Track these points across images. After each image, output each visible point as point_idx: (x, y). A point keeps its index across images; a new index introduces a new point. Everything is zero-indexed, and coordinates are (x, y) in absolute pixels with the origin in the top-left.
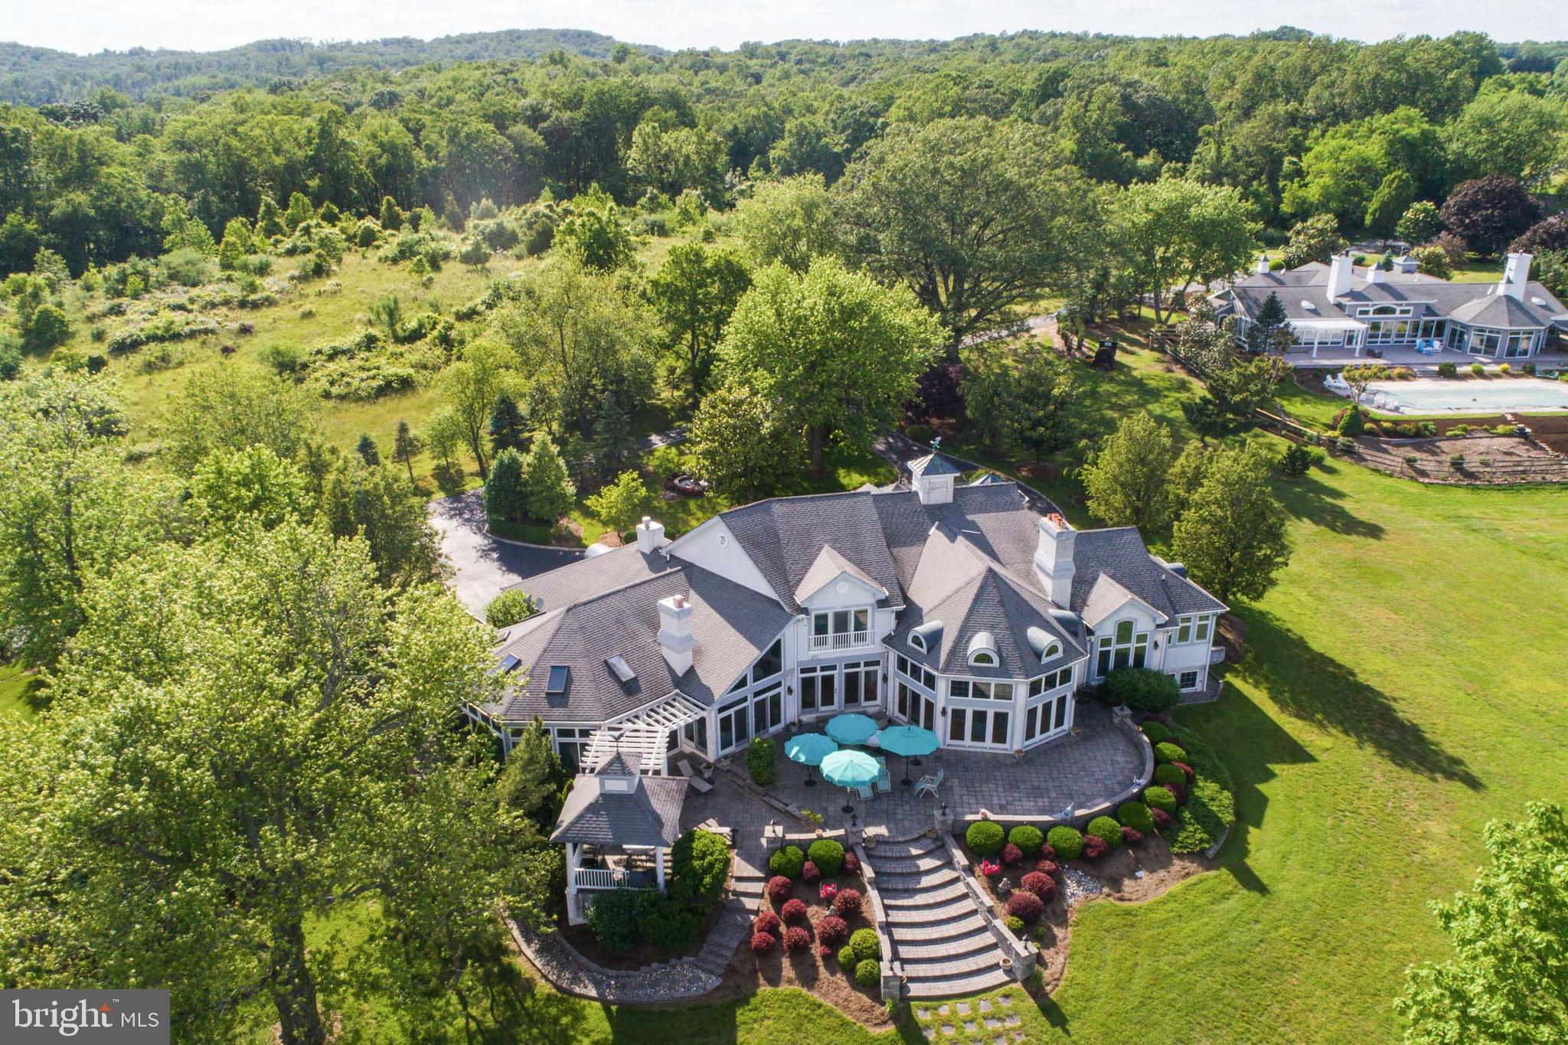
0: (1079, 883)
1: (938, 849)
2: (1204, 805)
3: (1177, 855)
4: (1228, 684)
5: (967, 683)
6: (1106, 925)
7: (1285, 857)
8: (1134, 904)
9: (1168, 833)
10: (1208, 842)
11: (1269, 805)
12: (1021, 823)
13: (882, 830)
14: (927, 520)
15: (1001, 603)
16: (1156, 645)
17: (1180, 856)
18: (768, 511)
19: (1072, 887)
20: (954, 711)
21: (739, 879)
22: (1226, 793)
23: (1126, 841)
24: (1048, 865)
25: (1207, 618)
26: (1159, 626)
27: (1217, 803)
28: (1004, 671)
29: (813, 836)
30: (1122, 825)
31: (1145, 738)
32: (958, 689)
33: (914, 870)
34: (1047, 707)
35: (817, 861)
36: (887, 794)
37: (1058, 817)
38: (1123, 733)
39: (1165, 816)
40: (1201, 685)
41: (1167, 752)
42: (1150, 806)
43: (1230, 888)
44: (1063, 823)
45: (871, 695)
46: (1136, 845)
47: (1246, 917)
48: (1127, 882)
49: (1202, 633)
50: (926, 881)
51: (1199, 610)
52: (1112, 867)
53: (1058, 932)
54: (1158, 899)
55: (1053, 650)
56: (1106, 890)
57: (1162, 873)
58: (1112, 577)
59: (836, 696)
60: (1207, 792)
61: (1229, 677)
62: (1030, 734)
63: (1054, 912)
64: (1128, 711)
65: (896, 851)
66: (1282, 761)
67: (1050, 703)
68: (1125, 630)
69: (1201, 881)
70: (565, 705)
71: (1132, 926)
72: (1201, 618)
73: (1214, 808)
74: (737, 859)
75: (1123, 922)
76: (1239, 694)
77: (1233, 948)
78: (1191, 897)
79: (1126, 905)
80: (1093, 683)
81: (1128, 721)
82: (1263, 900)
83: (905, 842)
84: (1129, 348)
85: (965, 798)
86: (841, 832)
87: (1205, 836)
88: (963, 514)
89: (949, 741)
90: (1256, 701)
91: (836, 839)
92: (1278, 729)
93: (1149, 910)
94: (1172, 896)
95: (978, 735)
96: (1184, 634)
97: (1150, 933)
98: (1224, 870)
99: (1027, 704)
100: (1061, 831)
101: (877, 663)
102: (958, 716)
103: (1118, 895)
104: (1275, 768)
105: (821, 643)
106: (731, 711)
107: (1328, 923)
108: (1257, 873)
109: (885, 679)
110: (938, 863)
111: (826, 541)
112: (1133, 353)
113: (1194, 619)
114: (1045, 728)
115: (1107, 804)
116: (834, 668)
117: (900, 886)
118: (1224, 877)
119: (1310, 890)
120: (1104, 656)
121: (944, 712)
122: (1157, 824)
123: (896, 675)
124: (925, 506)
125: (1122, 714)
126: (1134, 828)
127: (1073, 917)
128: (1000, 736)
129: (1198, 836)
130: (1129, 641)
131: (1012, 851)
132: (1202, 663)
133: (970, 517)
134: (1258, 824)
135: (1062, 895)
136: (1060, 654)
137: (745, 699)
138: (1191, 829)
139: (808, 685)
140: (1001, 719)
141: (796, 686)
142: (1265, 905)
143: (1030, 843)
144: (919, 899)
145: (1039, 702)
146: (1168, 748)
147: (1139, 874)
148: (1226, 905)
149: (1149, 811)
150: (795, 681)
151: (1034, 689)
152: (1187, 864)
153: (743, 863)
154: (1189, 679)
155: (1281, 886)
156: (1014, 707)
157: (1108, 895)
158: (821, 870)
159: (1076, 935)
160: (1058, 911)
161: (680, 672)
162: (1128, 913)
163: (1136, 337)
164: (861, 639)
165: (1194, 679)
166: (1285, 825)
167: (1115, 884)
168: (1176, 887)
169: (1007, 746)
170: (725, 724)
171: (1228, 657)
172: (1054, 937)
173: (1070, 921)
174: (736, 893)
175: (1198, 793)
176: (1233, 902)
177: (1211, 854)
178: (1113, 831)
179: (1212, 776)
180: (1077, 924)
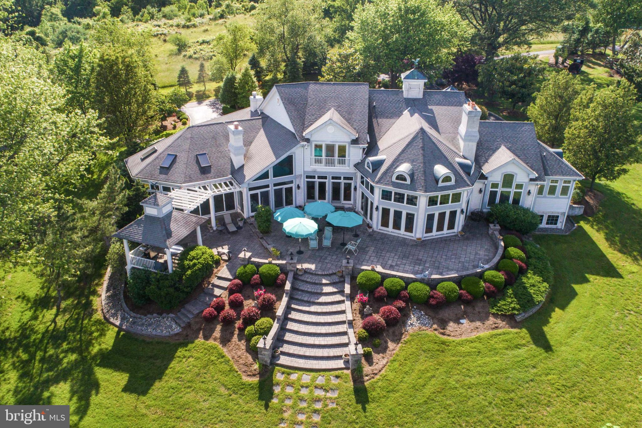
0: (418, 319)
1: (339, 283)
2: (525, 288)
3: (493, 314)
4: (580, 227)
5: (391, 192)
6: (425, 347)
7: (573, 331)
8: (451, 339)
9: (492, 299)
10: (518, 310)
11: (577, 298)
12: (394, 276)
13: (312, 267)
14: (404, 105)
15: (423, 148)
16: (529, 193)
17: (495, 316)
18: (306, 89)
19: (413, 319)
20: (383, 209)
21: (220, 278)
22: (545, 284)
23: (460, 299)
24: (401, 304)
25: (569, 182)
26: (531, 180)
27: (536, 288)
28: (412, 187)
29: (267, 261)
30: (461, 289)
31: (502, 244)
32: (386, 195)
33: (319, 291)
34: (442, 215)
35: (262, 276)
36: (328, 248)
37: (419, 276)
38: (492, 239)
39: (492, 288)
40: (561, 224)
41: (512, 253)
42: (485, 281)
43: (524, 342)
44: (422, 281)
45: (347, 197)
46: (467, 303)
47: (527, 363)
48: (451, 324)
49: (565, 191)
50: (323, 299)
51: (563, 175)
52: (445, 313)
53: (391, 345)
54: (469, 338)
55: (447, 179)
56: (435, 326)
57: (478, 324)
58: (509, 149)
59: (327, 194)
60: (531, 281)
61: (582, 223)
62: (429, 229)
63: (394, 332)
64: (498, 227)
65: (315, 279)
66: (598, 274)
67: (445, 213)
68: (508, 179)
69: (504, 334)
70: (167, 174)
71: (443, 351)
72: (565, 182)
73: (532, 291)
74: (225, 267)
75: (437, 348)
76: (585, 233)
77: (510, 380)
78: (493, 342)
79: (445, 338)
80: (485, 210)
81: (497, 233)
82: (545, 355)
83: (322, 275)
84: (592, 66)
85: (372, 258)
86: (284, 262)
87: (518, 306)
88: (426, 105)
89: (380, 227)
90: (594, 239)
91: (278, 265)
92: (603, 256)
93: (460, 344)
94: (479, 338)
95: (397, 226)
96: (552, 190)
97: (453, 358)
98: (524, 330)
99: (426, 210)
100: (418, 285)
101: (351, 179)
102: (386, 212)
103: (442, 331)
104: (591, 277)
105: (318, 161)
106: (258, 191)
107: (588, 379)
108: (548, 337)
109: (355, 189)
110: (335, 290)
111: (334, 106)
112: (593, 68)
113: (560, 181)
114: (440, 228)
115: (457, 275)
116: (325, 178)
117: (306, 299)
118: (522, 334)
119: (583, 355)
120: (493, 195)
121: (377, 208)
122: (485, 293)
123: (360, 187)
124: (405, 99)
125: (494, 228)
126: (468, 292)
127: (405, 338)
128: (409, 228)
129: (512, 305)
130: (511, 187)
131: (381, 290)
132: (563, 211)
133: (430, 107)
134: (563, 308)
135: (404, 324)
136: (453, 182)
137: (267, 186)
138: (510, 300)
139: (310, 187)
140: (410, 218)
141: (303, 186)
142: (546, 358)
143: (394, 288)
144: (313, 309)
145: (436, 210)
146: (513, 251)
147: (462, 321)
148: (516, 352)
149: (482, 284)
150: (303, 183)
151: (432, 202)
152: (499, 321)
153: (227, 270)
154: (553, 219)
155: (563, 348)
156: (417, 210)
157: (436, 330)
158: (262, 280)
159: (401, 349)
160: (397, 333)
161: (237, 166)
162: (443, 343)
163: (599, 62)
164: (342, 162)
165: (557, 220)
166: (583, 312)
167: (443, 324)
168: (484, 334)
169: (413, 235)
170: (254, 198)
171: (585, 212)
172: (386, 348)
173: (402, 340)
174: (214, 286)
175: (524, 280)
176: (522, 351)
177: (518, 318)
178: (453, 291)
179: (538, 272)
180: (406, 343)
